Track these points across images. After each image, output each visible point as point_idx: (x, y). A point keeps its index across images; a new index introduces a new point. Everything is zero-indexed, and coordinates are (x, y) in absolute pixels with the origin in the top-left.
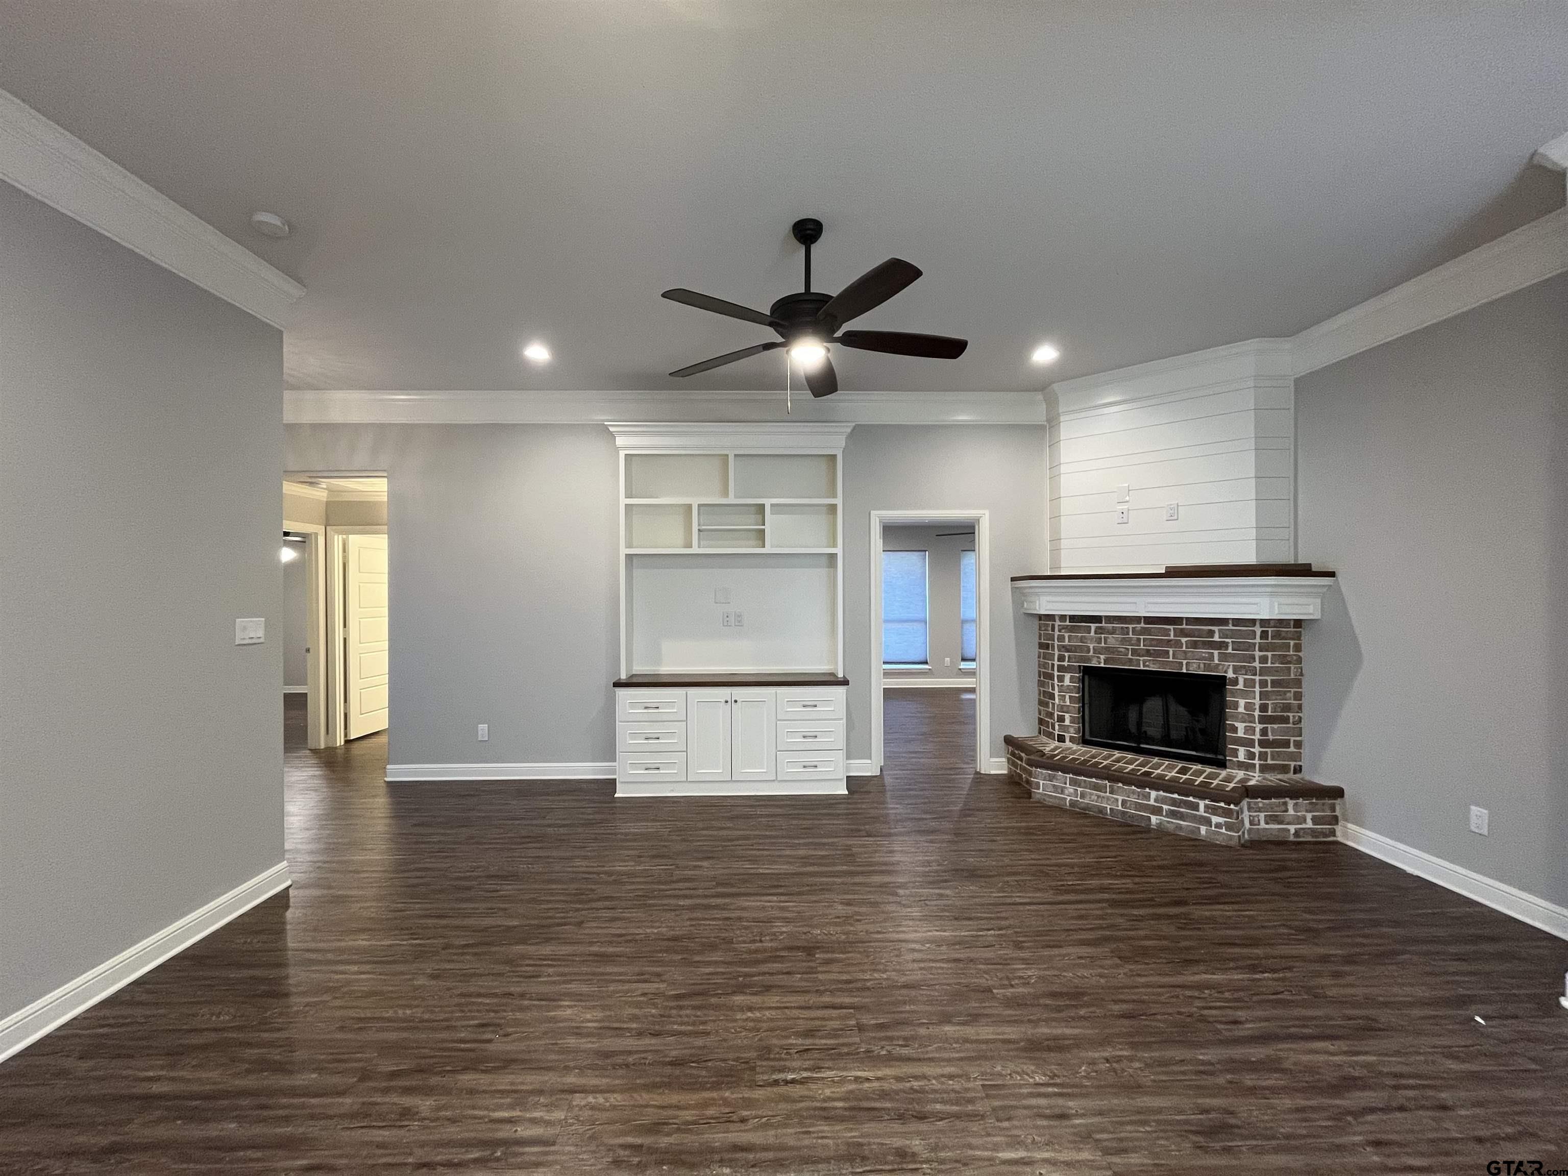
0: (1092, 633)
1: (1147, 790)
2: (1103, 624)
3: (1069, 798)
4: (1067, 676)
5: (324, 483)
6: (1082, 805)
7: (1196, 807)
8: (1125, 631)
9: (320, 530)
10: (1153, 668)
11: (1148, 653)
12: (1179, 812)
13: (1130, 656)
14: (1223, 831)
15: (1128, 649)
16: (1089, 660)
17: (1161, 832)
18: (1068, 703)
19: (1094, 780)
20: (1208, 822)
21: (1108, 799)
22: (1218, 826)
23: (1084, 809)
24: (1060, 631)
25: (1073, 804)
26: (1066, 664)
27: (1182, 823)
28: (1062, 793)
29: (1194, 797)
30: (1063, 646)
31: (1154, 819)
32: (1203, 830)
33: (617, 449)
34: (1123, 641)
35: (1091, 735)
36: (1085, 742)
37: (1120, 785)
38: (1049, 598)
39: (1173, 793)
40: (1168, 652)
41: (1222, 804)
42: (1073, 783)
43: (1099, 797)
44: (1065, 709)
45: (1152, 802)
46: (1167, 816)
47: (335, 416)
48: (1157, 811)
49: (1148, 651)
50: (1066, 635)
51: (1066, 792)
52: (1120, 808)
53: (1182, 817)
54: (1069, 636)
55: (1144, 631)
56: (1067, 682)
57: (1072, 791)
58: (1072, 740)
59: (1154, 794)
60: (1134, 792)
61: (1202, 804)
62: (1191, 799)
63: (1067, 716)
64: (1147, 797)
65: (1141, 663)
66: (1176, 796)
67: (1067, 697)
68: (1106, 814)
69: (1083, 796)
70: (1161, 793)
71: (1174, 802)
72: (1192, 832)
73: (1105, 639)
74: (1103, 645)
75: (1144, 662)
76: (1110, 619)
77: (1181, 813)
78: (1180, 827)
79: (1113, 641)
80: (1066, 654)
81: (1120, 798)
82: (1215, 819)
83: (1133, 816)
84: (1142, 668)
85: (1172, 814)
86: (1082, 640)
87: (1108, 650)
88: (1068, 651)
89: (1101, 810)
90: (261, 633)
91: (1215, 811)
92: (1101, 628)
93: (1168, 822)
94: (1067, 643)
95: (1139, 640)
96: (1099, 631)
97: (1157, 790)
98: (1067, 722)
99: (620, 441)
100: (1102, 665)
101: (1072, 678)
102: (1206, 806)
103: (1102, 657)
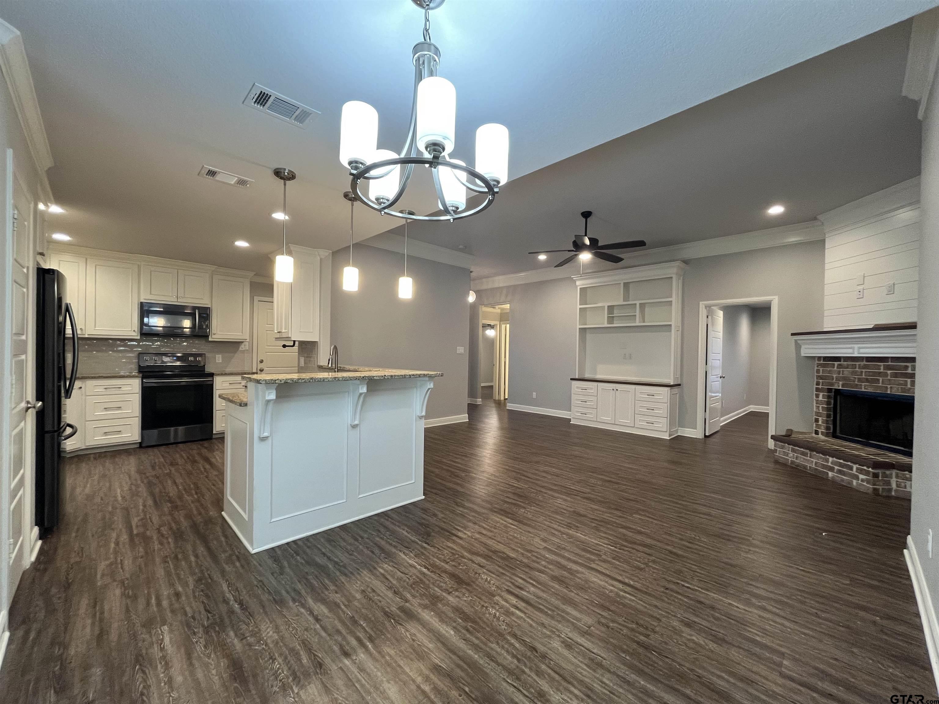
0: (835, 369)
1: (828, 457)
2: (842, 363)
3: (790, 459)
4: (821, 395)
5: (497, 307)
6: (796, 464)
7: (851, 468)
8: (854, 366)
9: (498, 323)
10: (870, 390)
11: (867, 380)
12: (843, 471)
13: (856, 383)
14: (865, 484)
15: (855, 378)
16: (832, 384)
17: (833, 482)
18: (821, 411)
19: (802, 449)
20: (857, 478)
21: (808, 460)
22: (863, 480)
23: (797, 466)
24: (817, 367)
25: (792, 462)
26: (820, 387)
27: (843, 477)
28: (787, 456)
29: (852, 462)
30: (819, 376)
31: (830, 474)
32: (855, 482)
33: (576, 287)
34: (854, 373)
35: (841, 432)
36: (834, 435)
37: (815, 453)
38: (807, 346)
39: (840, 459)
40: (878, 380)
41: (865, 468)
42: (793, 450)
43: (804, 459)
44: (819, 415)
45: (830, 464)
46: (837, 473)
47: (496, 285)
48: (832, 469)
49: (867, 379)
50: (821, 369)
51: (789, 455)
52: (814, 466)
53: (843, 473)
54: (823, 370)
55: (865, 367)
56: (821, 398)
57: (792, 455)
58: (822, 433)
59: (831, 459)
60: (821, 458)
61: (855, 467)
62: (849, 463)
63: (820, 419)
64: (827, 461)
65: (863, 387)
66: (841, 461)
67: (820, 407)
68: (807, 469)
69: (797, 458)
70: (835, 459)
71: (840, 465)
72: (849, 483)
73: (843, 371)
74: (841, 375)
75: (865, 386)
76: (847, 359)
77: (844, 471)
78: (843, 480)
79: (847, 372)
80: (821, 381)
81: (814, 461)
82: (861, 476)
83: (820, 472)
84: (863, 390)
85: (840, 472)
86: (830, 372)
87: (844, 379)
88: (822, 379)
89: (805, 467)
90: (463, 351)
91: (861, 471)
92: (840, 365)
93: (838, 477)
94: (821, 374)
95: (862, 372)
96: (840, 366)
97: (833, 457)
98: (820, 423)
99: (578, 283)
100: (840, 388)
101: (823, 395)
102: (857, 469)
103: (841, 383)
